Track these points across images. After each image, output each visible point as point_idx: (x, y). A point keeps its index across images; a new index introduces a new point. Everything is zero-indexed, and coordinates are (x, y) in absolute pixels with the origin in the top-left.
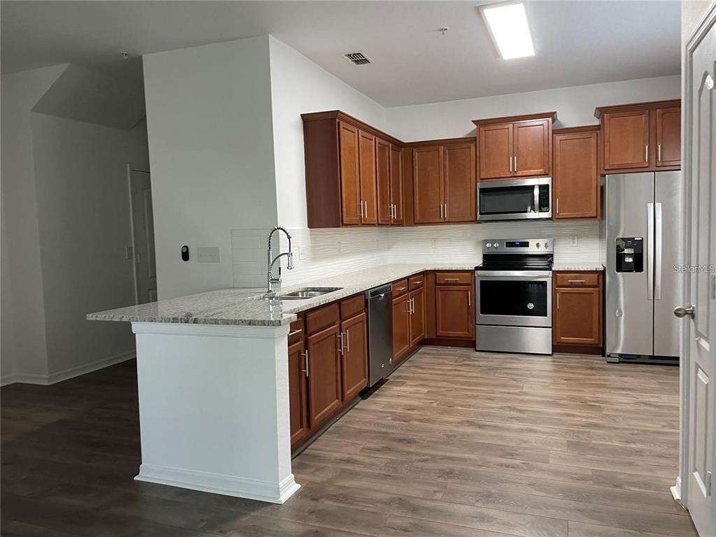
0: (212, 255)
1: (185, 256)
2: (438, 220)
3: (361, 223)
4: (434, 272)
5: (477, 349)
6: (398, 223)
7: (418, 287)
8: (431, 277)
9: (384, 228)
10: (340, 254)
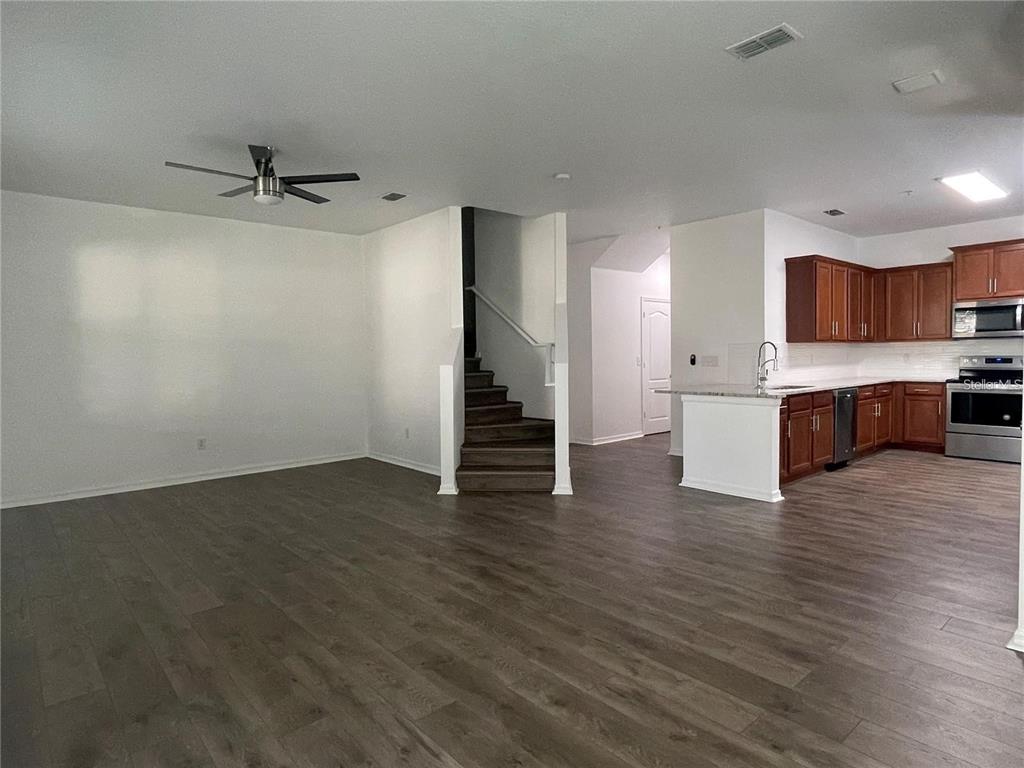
0: (713, 361)
1: (693, 362)
2: (911, 337)
3: (831, 339)
4: (904, 384)
5: (947, 454)
6: (869, 339)
7: (885, 395)
8: (901, 387)
9: (853, 344)
10: (812, 364)
